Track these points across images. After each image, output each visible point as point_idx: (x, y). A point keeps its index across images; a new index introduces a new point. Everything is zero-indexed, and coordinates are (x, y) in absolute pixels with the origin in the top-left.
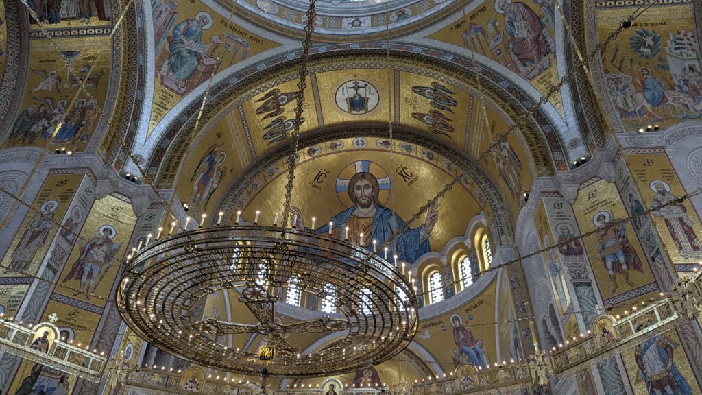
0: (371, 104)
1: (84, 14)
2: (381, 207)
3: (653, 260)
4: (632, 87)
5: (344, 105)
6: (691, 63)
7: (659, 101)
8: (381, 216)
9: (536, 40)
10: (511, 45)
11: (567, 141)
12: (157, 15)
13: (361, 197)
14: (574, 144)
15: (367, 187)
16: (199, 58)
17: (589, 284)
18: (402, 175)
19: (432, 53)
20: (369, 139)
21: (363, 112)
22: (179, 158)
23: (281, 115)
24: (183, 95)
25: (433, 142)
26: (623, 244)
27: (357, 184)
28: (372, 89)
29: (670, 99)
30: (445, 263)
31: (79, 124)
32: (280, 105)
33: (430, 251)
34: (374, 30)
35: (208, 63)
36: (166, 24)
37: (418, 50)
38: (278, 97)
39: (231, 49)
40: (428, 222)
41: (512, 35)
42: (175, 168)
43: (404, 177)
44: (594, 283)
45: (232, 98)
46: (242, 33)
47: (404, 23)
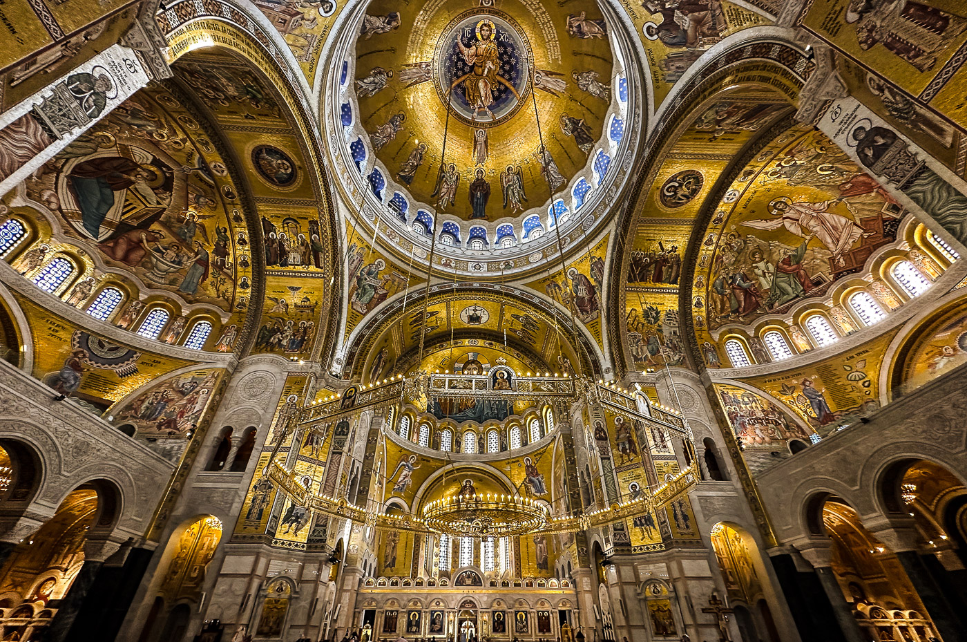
0: (484, 319)
1: (305, 262)
3: (643, 449)
4: (642, 341)
5: (466, 320)
6: (675, 329)
7: (655, 352)
9: (590, 300)
10: (575, 300)
11: (604, 368)
12: (351, 263)
14: (607, 371)
15: (475, 369)
16: (375, 289)
17: (609, 459)
19: (527, 296)
20: (480, 340)
21: (478, 323)
22: (364, 360)
24: (365, 315)
25: (521, 346)
26: (629, 437)
27: (468, 367)
28: (486, 312)
29: (661, 350)
30: (523, 422)
31: (303, 340)
33: (513, 414)
34: (489, 274)
35: (381, 293)
36: (356, 268)
37: (517, 293)
39: (396, 283)
41: (576, 293)
42: (362, 367)
44: (611, 458)
45: (395, 317)
46: (404, 272)
47: (509, 272)
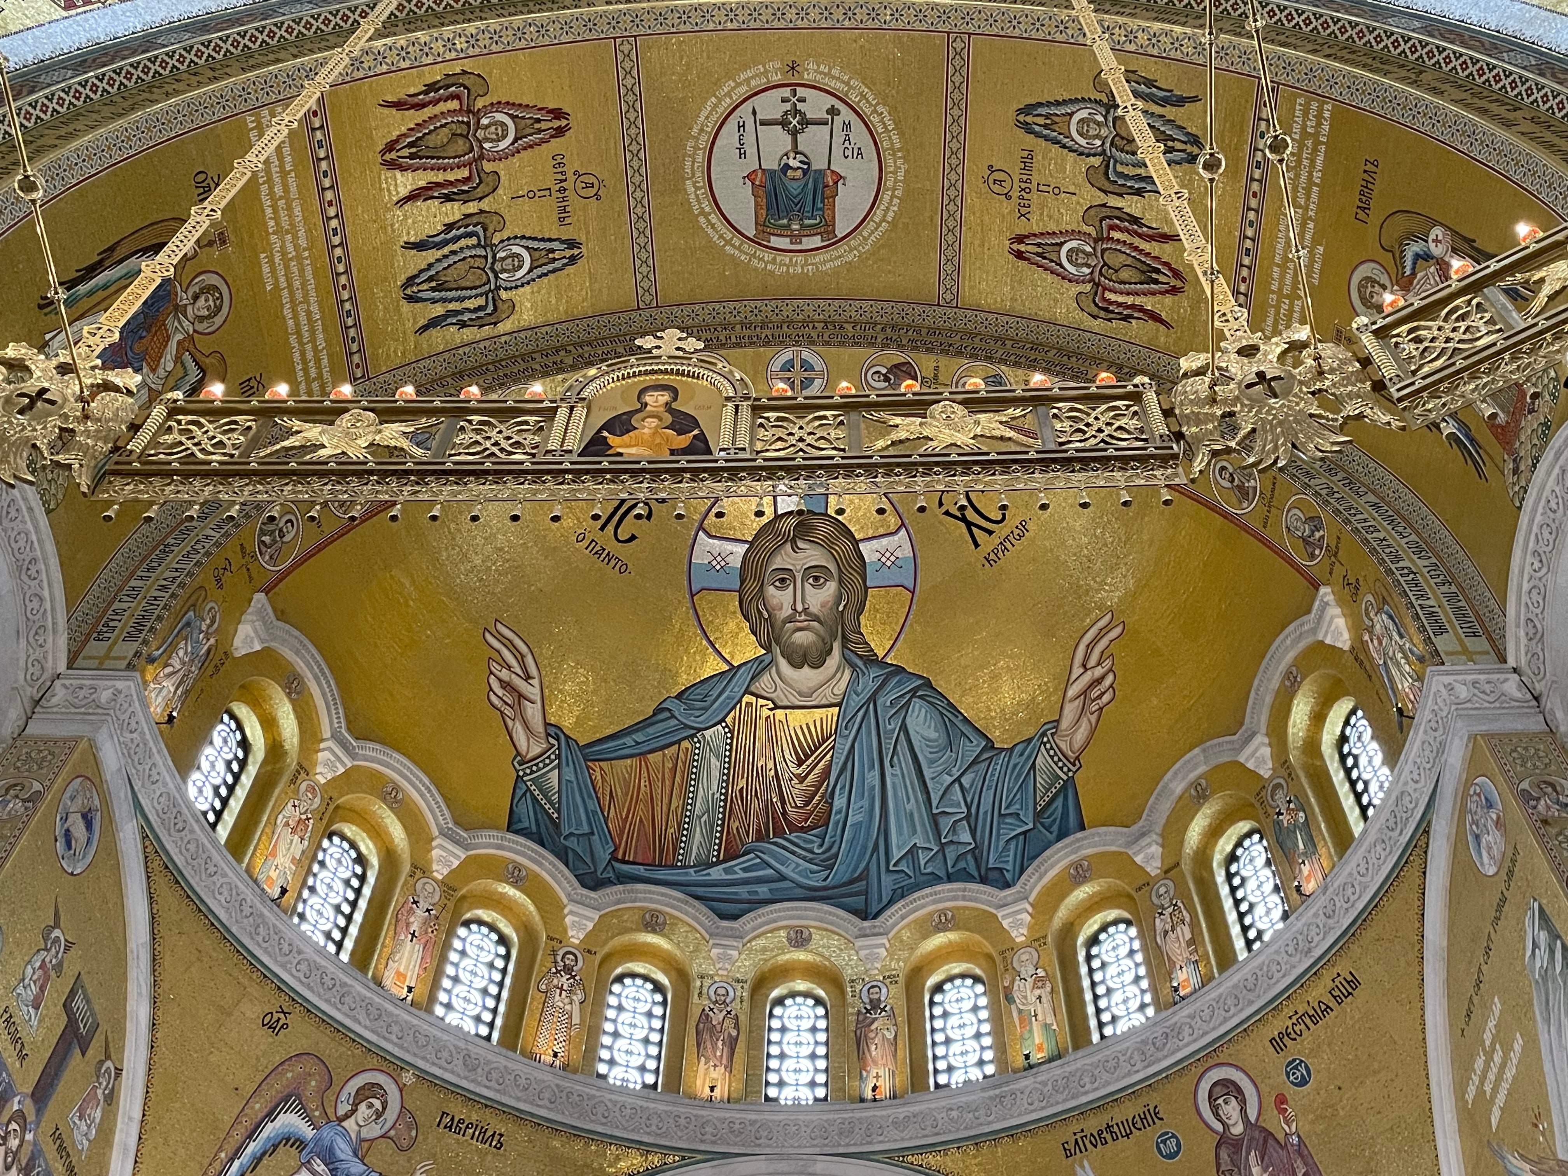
0: (850, 202)
2: (871, 660)
5: (742, 207)
8: (873, 699)
13: (790, 619)
15: (816, 575)
18: (964, 519)
21: (816, 241)
23: (485, 205)
27: (778, 562)
30: (1153, 868)
32: (481, 157)
33: (1083, 828)
38: (477, 114)
40: (1070, 711)
43: (969, 525)
